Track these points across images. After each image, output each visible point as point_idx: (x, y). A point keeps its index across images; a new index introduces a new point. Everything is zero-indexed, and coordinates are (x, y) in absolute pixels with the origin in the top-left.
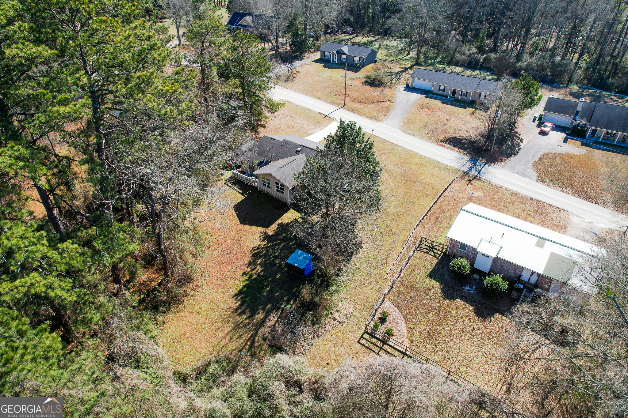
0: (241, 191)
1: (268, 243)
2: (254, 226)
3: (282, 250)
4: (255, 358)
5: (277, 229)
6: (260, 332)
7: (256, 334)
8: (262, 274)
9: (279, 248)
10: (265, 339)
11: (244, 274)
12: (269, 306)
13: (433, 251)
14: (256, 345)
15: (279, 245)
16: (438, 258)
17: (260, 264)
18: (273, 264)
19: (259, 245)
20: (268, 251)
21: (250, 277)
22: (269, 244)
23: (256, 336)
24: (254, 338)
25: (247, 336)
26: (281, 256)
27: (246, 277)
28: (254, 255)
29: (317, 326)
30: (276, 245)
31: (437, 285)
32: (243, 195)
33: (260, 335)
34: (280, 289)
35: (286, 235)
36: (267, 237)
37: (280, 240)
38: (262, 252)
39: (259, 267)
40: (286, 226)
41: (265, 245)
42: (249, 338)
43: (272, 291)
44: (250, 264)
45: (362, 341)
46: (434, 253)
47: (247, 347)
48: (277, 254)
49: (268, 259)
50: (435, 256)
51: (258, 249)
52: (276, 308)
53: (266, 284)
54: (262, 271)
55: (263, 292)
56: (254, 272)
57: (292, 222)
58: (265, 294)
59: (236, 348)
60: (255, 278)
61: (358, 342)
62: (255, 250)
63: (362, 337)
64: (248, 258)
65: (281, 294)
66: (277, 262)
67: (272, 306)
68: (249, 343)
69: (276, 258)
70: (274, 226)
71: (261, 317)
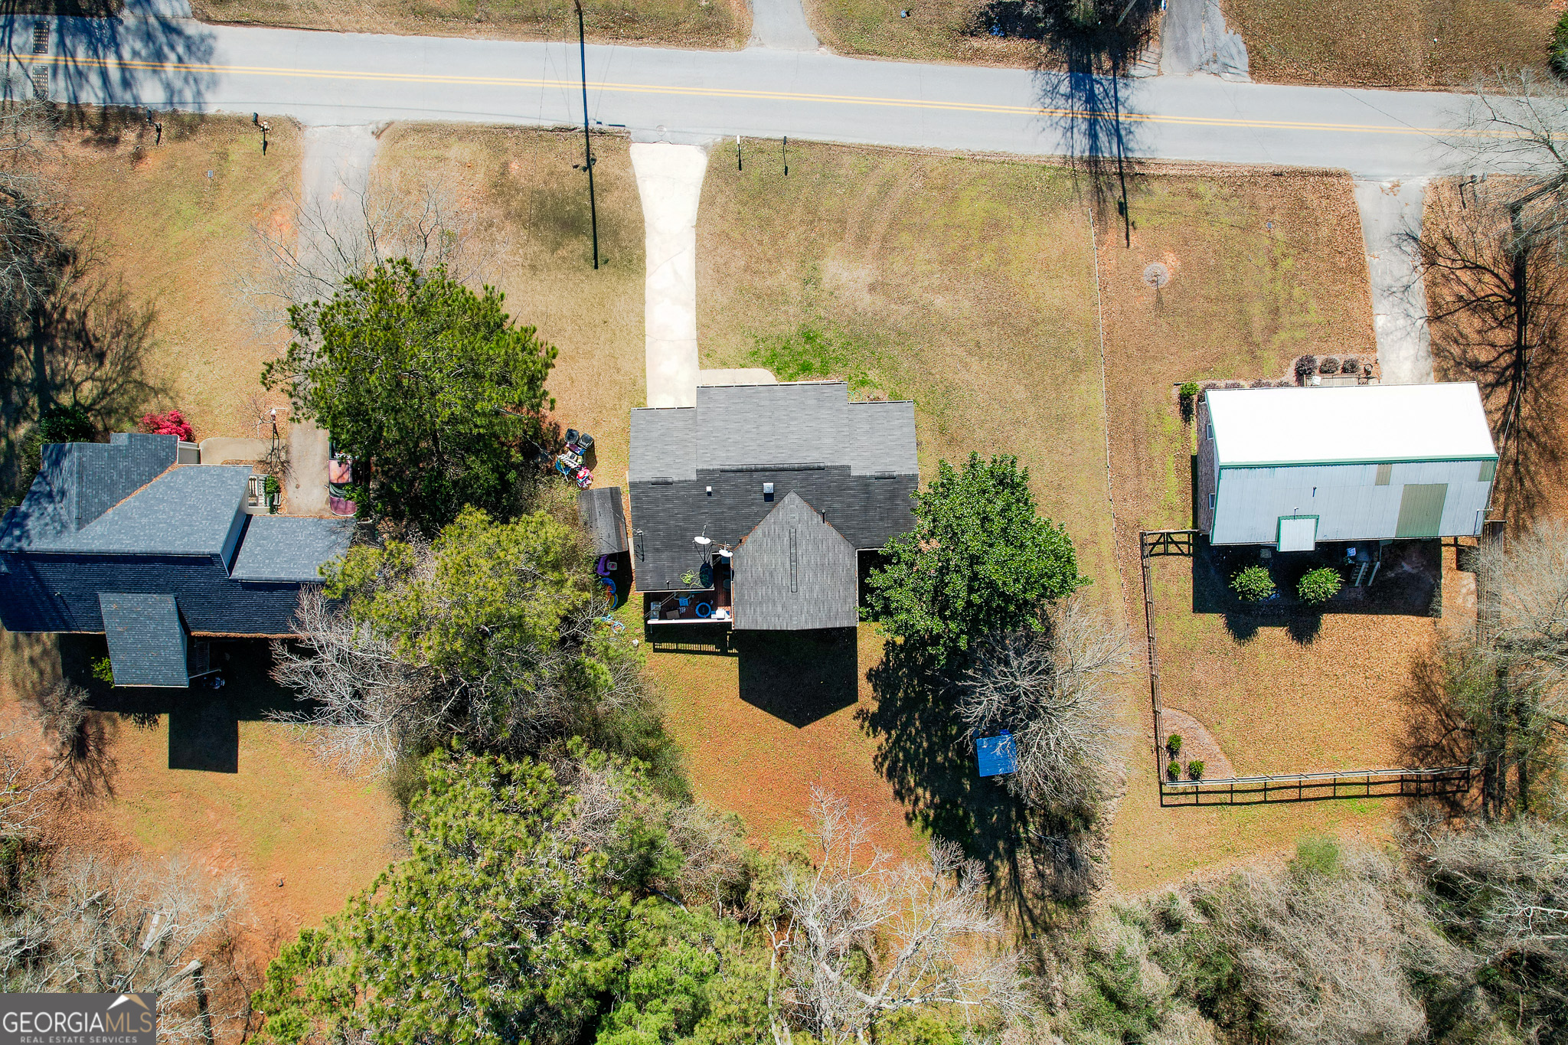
0: (712, 648)
1: (890, 734)
2: (828, 714)
3: (926, 727)
4: (1052, 929)
5: (875, 690)
6: (1025, 891)
7: (1022, 901)
8: (937, 800)
9: (916, 729)
10: (1042, 898)
11: (909, 819)
12: (1001, 845)
13: (1173, 542)
14: (1037, 912)
15: (910, 722)
16: (1189, 555)
17: (917, 784)
18: (937, 769)
19: (879, 748)
20: (904, 749)
21: (926, 818)
22: (893, 732)
23: (1025, 902)
24: (1027, 907)
25: (1014, 910)
26: (935, 743)
27: (918, 824)
28: (890, 775)
29: (1093, 827)
30: (905, 727)
31: (1216, 621)
32: (724, 653)
33: (1030, 896)
34: (993, 807)
35: (905, 692)
36: (876, 722)
37: (901, 710)
38: (897, 760)
39: (920, 791)
40: (885, 670)
41: (887, 740)
42: (1020, 912)
43: (982, 819)
44: (899, 795)
45: (1167, 800)
46: (1176, 543)
47: (1029, 924)
48: (925, 744)
49: (922, 765)
50: (1183, 554)
51: (885, 758)
52: (1014, 843)
53: (961, 812)
54: (933, 796)
55: (972, 830)
56: (921, 804)
57: (887, 655)
58: (977, 831)
59: (1017, 937)
60: (935, 815)
61: (1162, 806)
62: (882, 765)
63: (1162, 794)
64: (888, 788)
65: (1000, 812)
66: (939, 759)
67: (1005, 841)
68: (1025, 917)
69: (931, 752)
70: (865, 688)
71: (1007, 870)
